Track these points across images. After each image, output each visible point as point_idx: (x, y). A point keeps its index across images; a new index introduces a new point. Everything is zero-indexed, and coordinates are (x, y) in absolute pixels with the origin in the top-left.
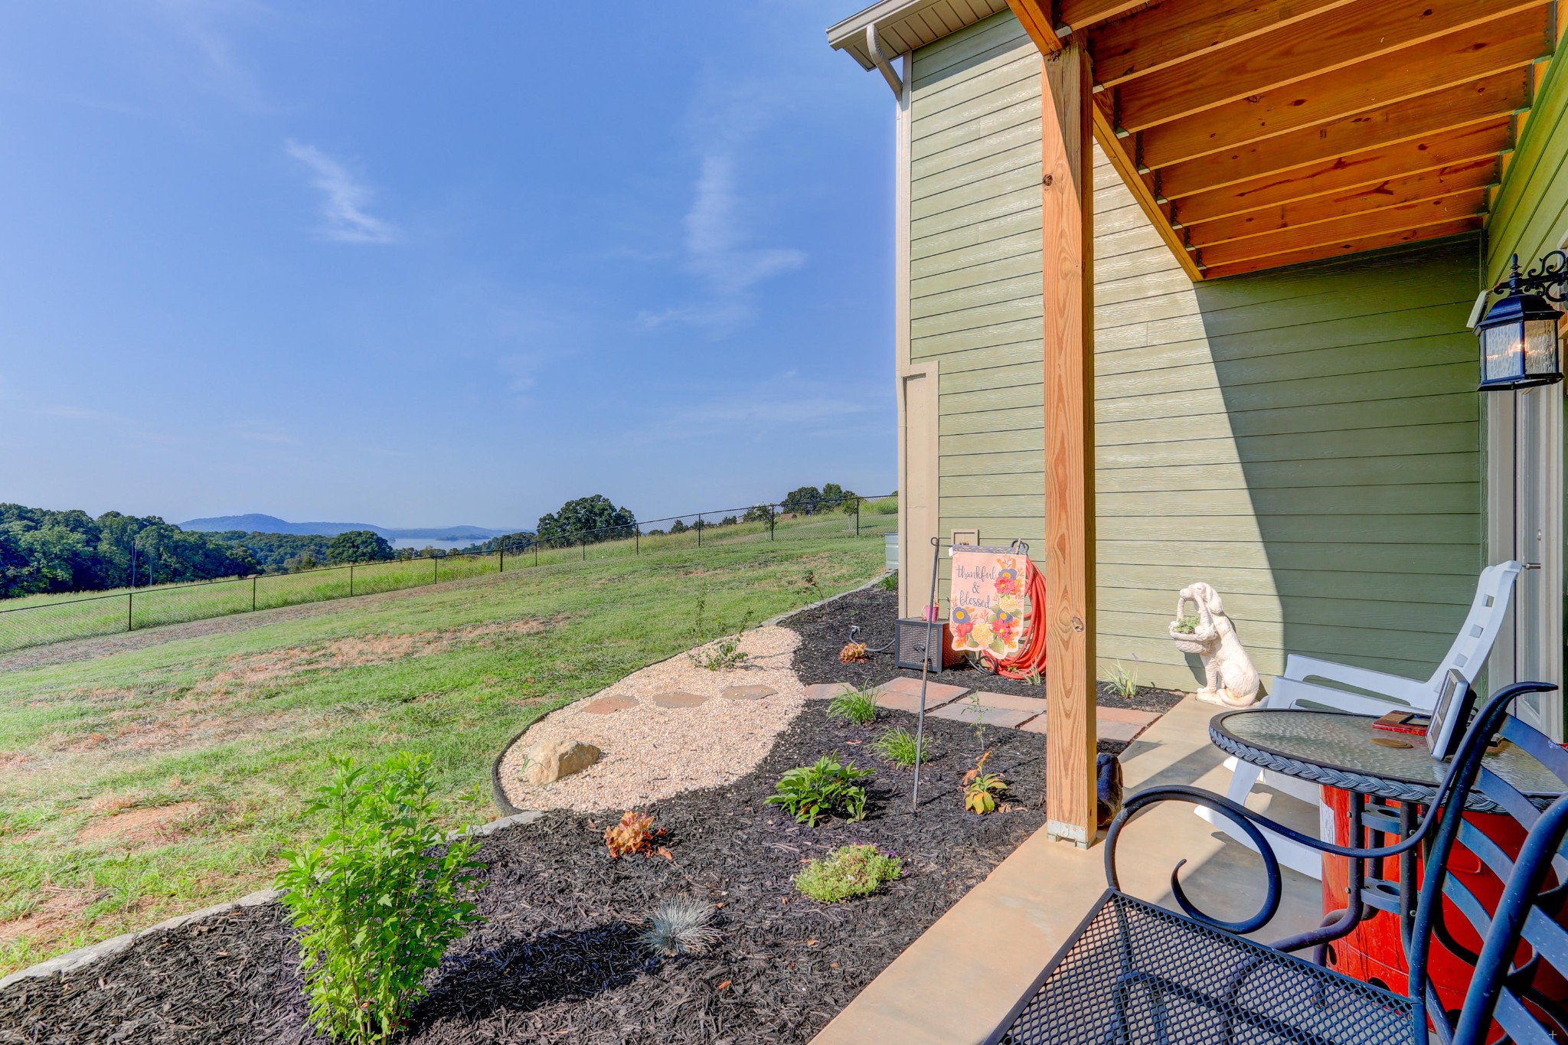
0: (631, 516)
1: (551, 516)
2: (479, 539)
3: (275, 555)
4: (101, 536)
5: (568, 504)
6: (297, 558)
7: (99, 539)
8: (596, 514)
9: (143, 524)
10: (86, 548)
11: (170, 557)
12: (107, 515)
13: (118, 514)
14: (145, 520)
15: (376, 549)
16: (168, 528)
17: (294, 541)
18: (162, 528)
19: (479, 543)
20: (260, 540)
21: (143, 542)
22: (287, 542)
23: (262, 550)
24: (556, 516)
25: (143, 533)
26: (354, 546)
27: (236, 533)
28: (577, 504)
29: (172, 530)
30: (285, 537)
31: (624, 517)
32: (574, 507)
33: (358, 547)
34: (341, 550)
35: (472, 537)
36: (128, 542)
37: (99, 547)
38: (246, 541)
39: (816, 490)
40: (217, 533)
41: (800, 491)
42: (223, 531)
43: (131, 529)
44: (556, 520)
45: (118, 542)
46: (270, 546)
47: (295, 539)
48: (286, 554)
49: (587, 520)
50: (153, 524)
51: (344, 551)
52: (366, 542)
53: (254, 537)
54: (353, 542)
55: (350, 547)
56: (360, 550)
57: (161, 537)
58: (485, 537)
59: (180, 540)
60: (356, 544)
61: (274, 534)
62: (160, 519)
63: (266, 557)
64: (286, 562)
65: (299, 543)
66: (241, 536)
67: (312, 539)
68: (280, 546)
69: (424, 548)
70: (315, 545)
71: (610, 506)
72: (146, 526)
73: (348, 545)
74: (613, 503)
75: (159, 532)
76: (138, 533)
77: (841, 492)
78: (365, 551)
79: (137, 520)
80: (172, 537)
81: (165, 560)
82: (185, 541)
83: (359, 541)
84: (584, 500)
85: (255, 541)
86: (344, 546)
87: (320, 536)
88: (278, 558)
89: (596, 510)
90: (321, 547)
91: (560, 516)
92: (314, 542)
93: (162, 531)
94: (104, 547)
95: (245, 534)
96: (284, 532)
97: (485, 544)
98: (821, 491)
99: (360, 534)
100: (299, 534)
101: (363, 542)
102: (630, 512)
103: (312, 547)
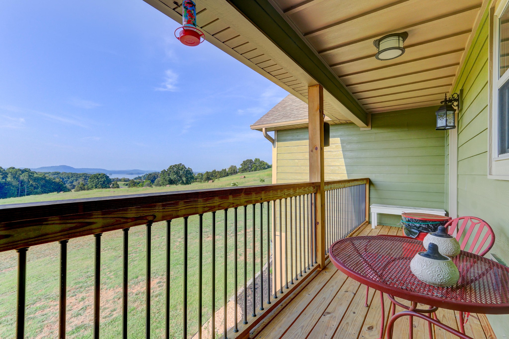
0: (192, 170)
1: (165, 170)
2: (141, 174)
3: (70, 180)
4: (8, 176)
5: (171, 167)
6: (78, 181)
7: (7, 177)
8: (180, 170)
9: (23, 171)
10: (2, 180)
11: (33, 183)
12: (10, 168)
13: (14, 168)
14: (24, 170)
15: (105, 179)
16: (33, 173)
17: (77, 175)
18: (30, 173)
19: (141, 176)
20: (65, 175)
21: (23, 177)
22: (74, 175)
23: (66, 178)
24: (167, 170)
25: (23, 175)
26: (98, 179)
27: (56, 172)
28: (174, 166)
29: (33, 174)
30: (74, 174)
31: (189, 171)
32: (173, 168)
33: (99, 179)
34: (93, 180)
35: (139, 174)
36: (18, 178)
37: (7, 180)
38: (60, 175)
39: (252, 160)
40: (50, 172)
41: (247, 160)
42: (52, 172)
43: (19, 173)
44: (166, 172)
45: (14, 177)
46: (68, 177)
47: (77, 174)
48: (74, 180)
49: (177, 172)
50: (27, 171)
51: (94, 180)
52: (102, 177)
53: (63, 174)
54: (97, 177)
55: (96, 179)
56: (100, 180)
57: (30, 176)
58: (143, 173)
59: (36, 177)
60: (98, 178)
61: (70, 173)
62: (29, 169)
63: (67, 181)
64: (74, 183)
65: (79, 176)
66: (58, 173)
67: (83, 175)
68: (72, 177)
69: (122, 178)
70: (84, 177)
71: (185, 167)
72: (24, 172)
73: (95, 178)
74: (186, 166)
75: (29, 174)
76: (21, 174)
77: (260, 161)
78: (101, 180)
79: (21, 170)
80: (34, 176)
81: (31, 184)
82: (38, 177)
83: (99, 177)
84: (176, 165)
85: (63, 175)
86: (94, 179)
87: (86, 174)
88: (71, 181)
89: (180, 168)
90: (86, 177)
91: (168, 170)
92: (84, 176)
93: (30, 174)
94: (9, 179)
95: (60, 173)
96: (73, 172)
97: (143, 176)
98: (254, 161)
99: (100, 174)
100: (79, 173)
101: (101, 177)
102: (191, 169)
103: (83, 177)
